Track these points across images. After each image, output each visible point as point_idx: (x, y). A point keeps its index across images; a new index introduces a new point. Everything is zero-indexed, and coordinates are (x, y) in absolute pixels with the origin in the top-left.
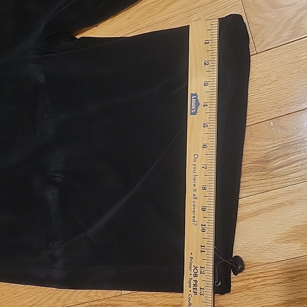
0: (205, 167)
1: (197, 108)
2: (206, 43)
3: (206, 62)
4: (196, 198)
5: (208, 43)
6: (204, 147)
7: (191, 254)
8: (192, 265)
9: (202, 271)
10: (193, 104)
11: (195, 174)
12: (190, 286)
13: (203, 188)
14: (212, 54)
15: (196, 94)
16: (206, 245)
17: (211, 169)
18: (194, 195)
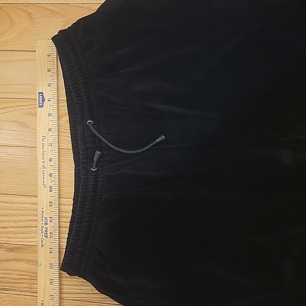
0: (51, 145)
1: (43, 103)
2: (48, 56)
3: (49, 70)
4: (44, 168)
5: (50, 56)
6: (49, 130)
7: (43, 209)
8: (44, 217)
9: (51, 220)
10: (40, 100)
11: (43, 150)
12: (42, 233)
13: (50, 160)
14: (53, 64)
15: (42, 92)
16: (53, 201)
17: (55, 146)
18: (43, 166)
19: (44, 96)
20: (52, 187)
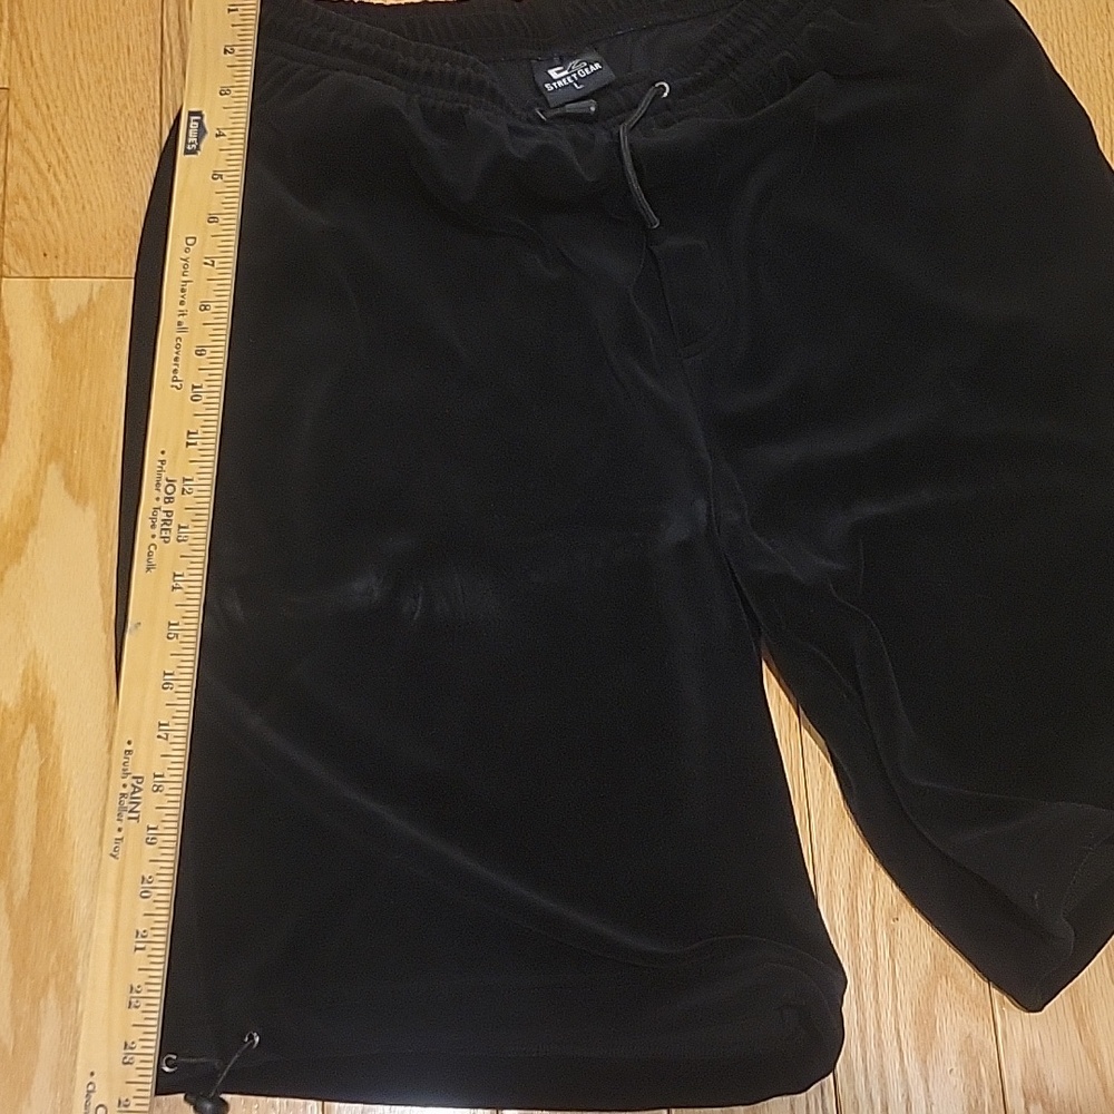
0: (211, 263)
2: (230, 10)
3: (228, 49)
4: (184, 330)
5: (236, 10)
6: (211, 220)
7: (163, 453)
8: (163, 478)
9: (186, 488)
10: (190, 133)
11: (185, 279)
12: (153, 526)
13: (202, 307)
15: (201, 112)
16: (200, 430)
17: (223, 266)
18: (179, 323)
19: (205, 121)
20: (200, 387)
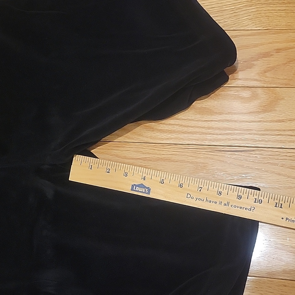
0: (200, 189)
1: (144, 187)
2: (91, 169)
4: (228, 204)
6: (181, 186)
7: (283, 218)
11: (205, 200)
13: (220, 194)
14: (102, 165)
15: (132, 185)
17: (203, 184)
18: (225, 205)
19: (136, 184)
20: (256, 199)
